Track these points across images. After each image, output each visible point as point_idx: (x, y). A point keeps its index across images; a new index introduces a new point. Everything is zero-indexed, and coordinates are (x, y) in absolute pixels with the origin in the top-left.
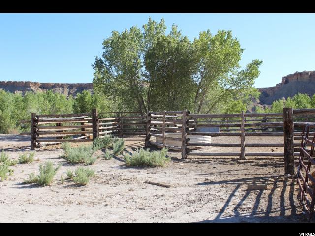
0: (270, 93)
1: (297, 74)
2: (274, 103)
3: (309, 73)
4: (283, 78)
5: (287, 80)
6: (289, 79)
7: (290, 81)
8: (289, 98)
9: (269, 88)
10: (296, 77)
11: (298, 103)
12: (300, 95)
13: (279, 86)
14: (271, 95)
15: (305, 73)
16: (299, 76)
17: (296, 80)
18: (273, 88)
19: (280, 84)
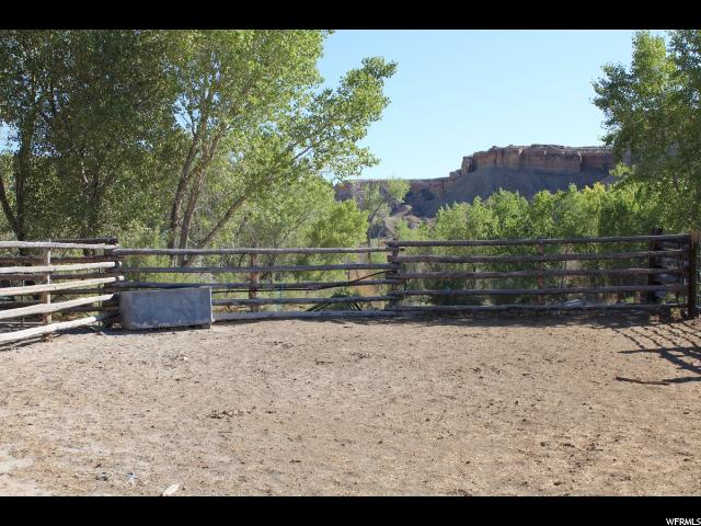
0: (437, 192)
1: (494, 151)
2: (442, 211)
3: (521, 151)
4: (464, 158)
5: (472, 163)
6: (479, 161)
7: (479, 167)
8: (478, 199)
9: (435, 180)
10: (492, 157)
11: (498, 213)
12: (503, 192)
13: (455, 176)
14: (438, 195)
15: (512, 150)
16: (499, 157)
17: (493, 165)
18: (442, 180)
19: (459, 172)
